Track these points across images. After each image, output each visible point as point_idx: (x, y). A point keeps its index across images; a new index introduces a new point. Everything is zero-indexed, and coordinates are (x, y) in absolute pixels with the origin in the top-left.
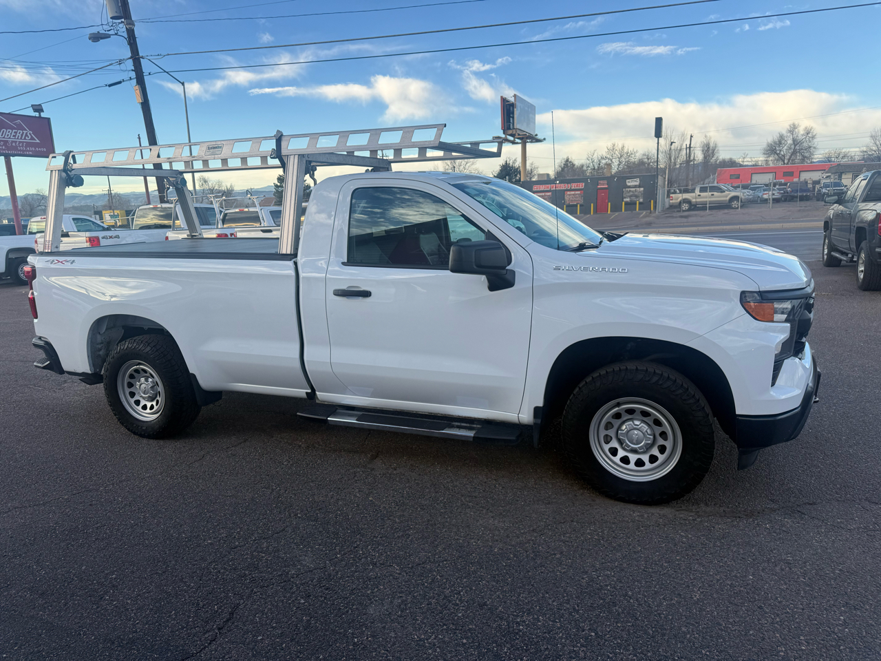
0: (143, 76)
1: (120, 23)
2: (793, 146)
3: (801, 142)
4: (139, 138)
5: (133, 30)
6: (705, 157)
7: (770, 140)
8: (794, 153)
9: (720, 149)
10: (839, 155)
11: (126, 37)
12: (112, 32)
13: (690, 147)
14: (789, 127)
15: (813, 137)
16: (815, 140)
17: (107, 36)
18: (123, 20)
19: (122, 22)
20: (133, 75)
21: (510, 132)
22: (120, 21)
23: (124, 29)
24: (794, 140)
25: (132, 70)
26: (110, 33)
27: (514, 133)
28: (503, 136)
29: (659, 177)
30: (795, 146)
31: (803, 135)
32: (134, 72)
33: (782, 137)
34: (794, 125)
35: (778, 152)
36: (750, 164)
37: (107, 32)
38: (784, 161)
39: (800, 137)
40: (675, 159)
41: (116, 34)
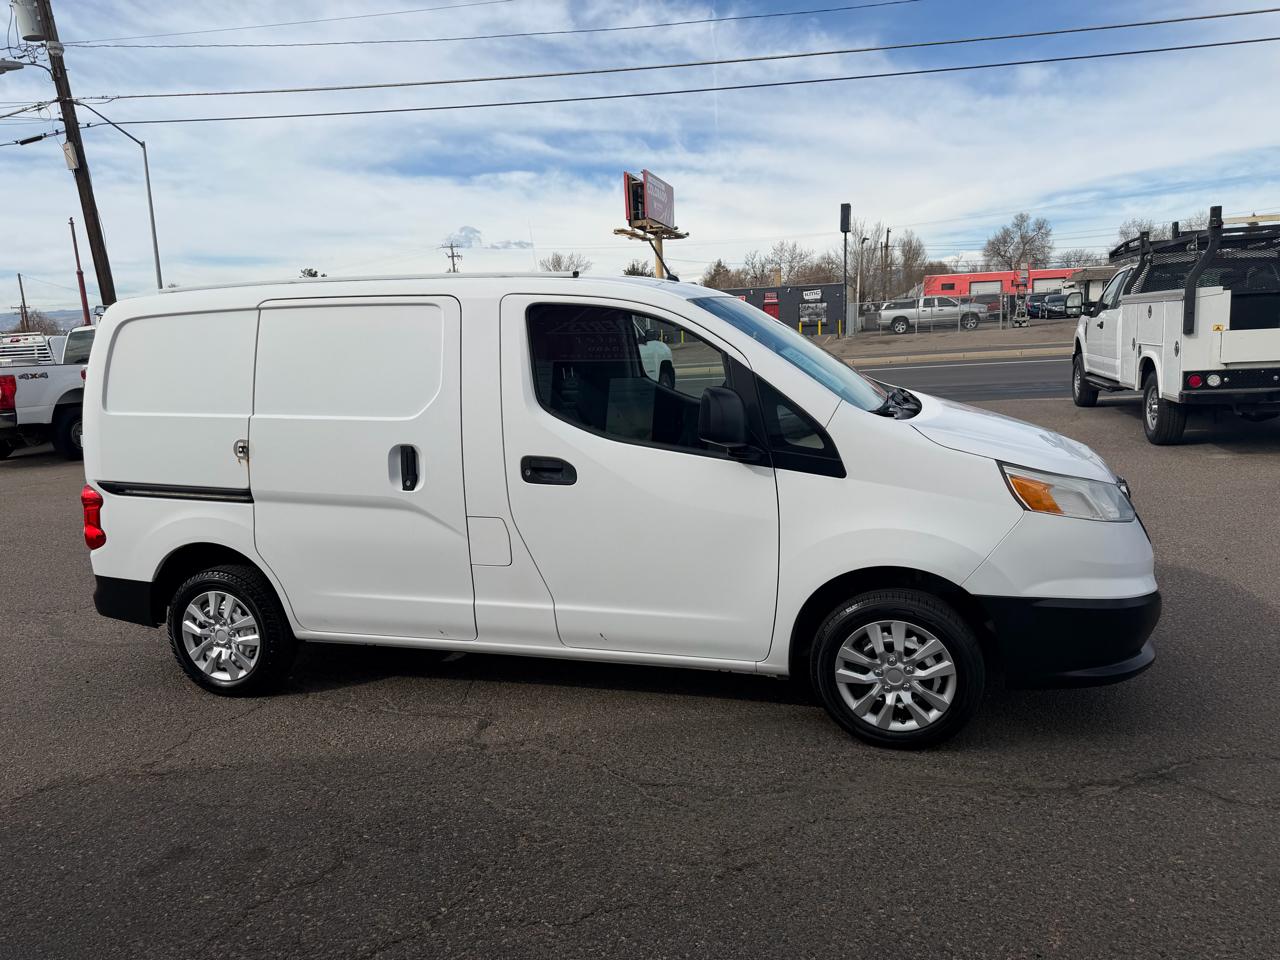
0: (78, 128)
1: (39, 47)
2: (1021, 246)
3: (1032, 241)
4: (72, 224)
5: (61, 58)
6: (907, 260)
7: (992, 237)
8: (1023, 254)
9: (926, 248)
10: (1080, 257)
11: (50, 68)
12: (25, 60)
13: (887, 246)
14: (1015, 221)
15: (1047, 234)
16: (1050, 238)
17: (19, 66)
18: (44, 42)
19: (42, 45)
20: (61, 126)
21: (639, 223)
22: (38, 43)
23: (47, 57)
24: (1023, 237)
25: (60, 119)
26: (22, 61)
27: (645, 224)
28: (629, 229)
29: (848, 287)
30: (1024, 246)
31: (1034, 230)
32: (63, 123)
33: (1007, 233)
34: (1022, 216)
35: (1003, 253)
36: (967, 270)
37: (17, 60)
38: (1010, 265)
39: (1031, 234)
40: (868, 262)
41: (33, 63)
